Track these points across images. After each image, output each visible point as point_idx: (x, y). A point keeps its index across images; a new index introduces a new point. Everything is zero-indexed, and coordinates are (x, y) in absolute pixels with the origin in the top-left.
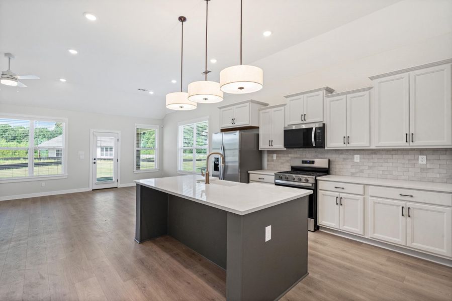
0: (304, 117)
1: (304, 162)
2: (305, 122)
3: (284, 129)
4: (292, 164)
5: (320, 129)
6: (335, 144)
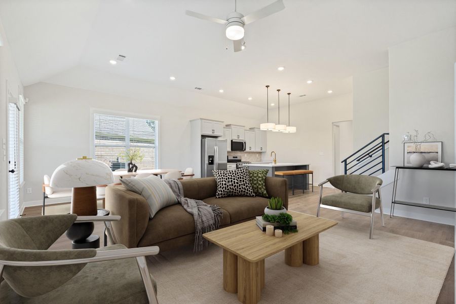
0: (238, 136)
1: (234, 157)
2: (239, 139)
3: (232, 141)
4: (229, 159)
5: (245, 143)
6: (247, 150)
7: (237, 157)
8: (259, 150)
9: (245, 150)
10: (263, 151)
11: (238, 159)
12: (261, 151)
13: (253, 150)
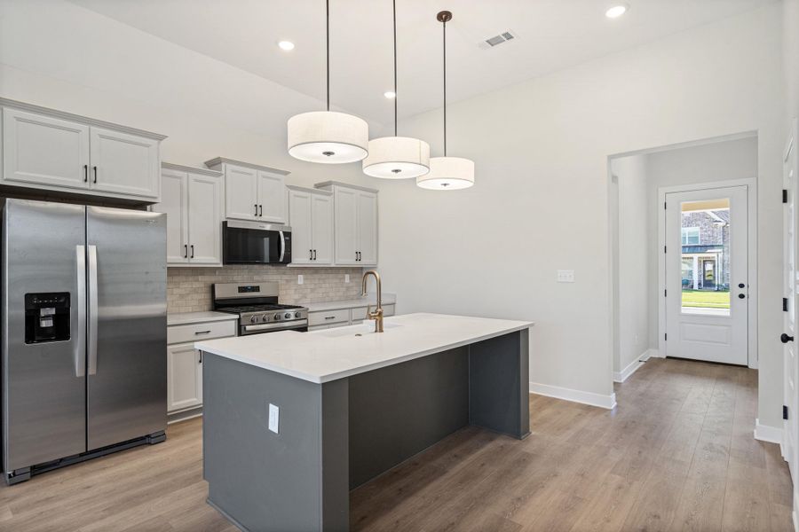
0: (258, 208)
1: (242, 289)
2: (260, 219)
3: (225, 223)
4: (218, 295)
5: (288, 235)
6: (300, 258)
7: (256, 289)
8: (350, 261)
9: (288, 259)
10: (365, 262)
11: (262, 293)
12: (358, 264)
13: (322, 261)
